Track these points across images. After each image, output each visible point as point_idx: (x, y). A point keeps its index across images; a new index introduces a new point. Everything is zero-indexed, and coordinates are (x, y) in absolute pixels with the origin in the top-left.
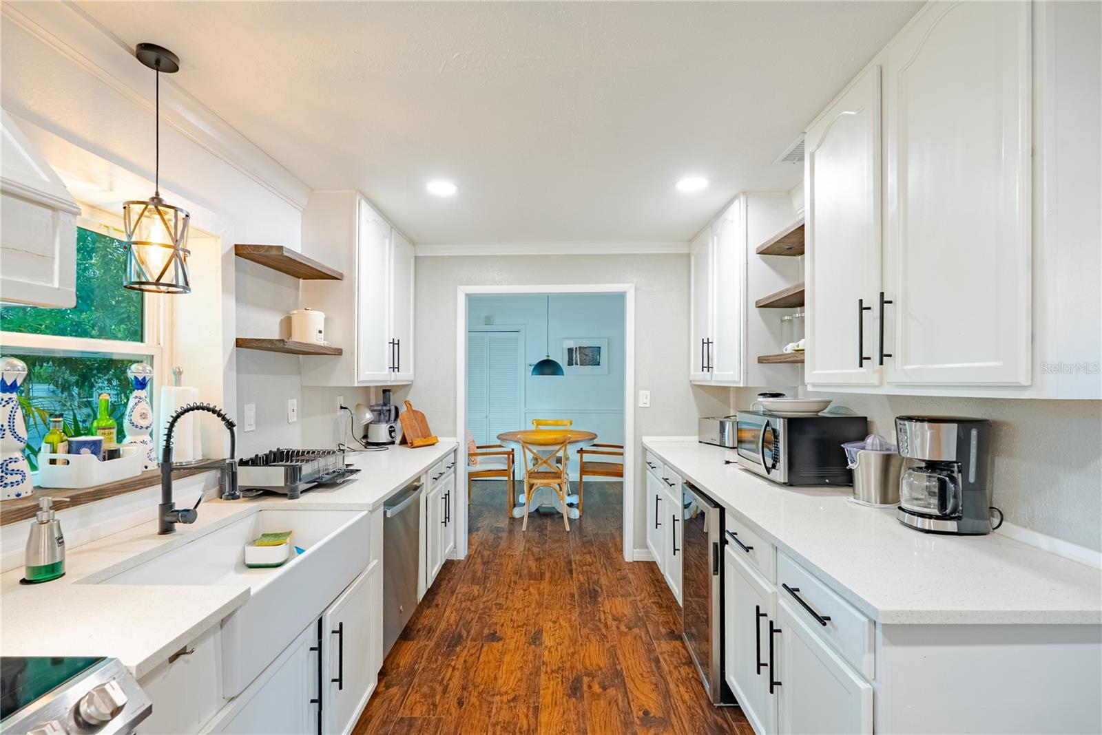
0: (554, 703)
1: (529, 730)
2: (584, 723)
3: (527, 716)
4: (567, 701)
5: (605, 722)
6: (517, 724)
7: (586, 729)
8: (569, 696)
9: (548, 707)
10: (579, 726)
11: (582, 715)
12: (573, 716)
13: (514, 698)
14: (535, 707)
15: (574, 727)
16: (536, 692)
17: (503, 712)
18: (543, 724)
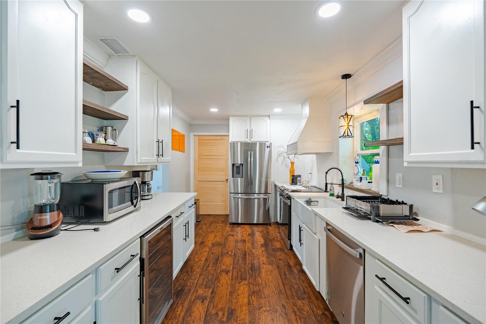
0: (242, 307)
1: (251, 296)
2: (230, 298)
3: (253, 301)
4: (236, 307)
5: (221, 298)
6: (256, 298)
7: (229, 296)
8: (234, 310)
9: (244, 305)
10: (232, 297)
11: (230, 301)
12: (234, 301)
13: (260, 309)
14: (250, 305)
15: (234, 296)
16: (250, 312)
17: (263, 302)
18: (246, 297)
